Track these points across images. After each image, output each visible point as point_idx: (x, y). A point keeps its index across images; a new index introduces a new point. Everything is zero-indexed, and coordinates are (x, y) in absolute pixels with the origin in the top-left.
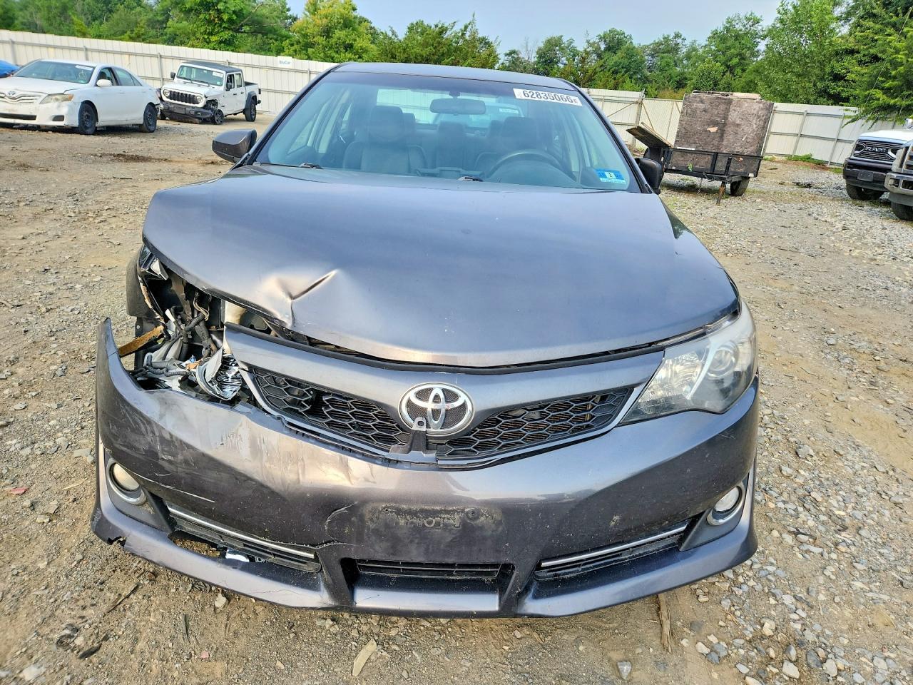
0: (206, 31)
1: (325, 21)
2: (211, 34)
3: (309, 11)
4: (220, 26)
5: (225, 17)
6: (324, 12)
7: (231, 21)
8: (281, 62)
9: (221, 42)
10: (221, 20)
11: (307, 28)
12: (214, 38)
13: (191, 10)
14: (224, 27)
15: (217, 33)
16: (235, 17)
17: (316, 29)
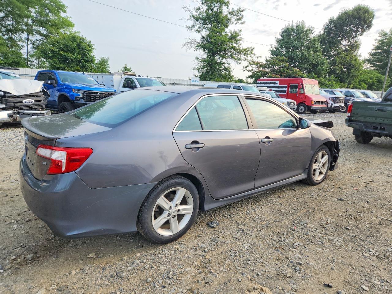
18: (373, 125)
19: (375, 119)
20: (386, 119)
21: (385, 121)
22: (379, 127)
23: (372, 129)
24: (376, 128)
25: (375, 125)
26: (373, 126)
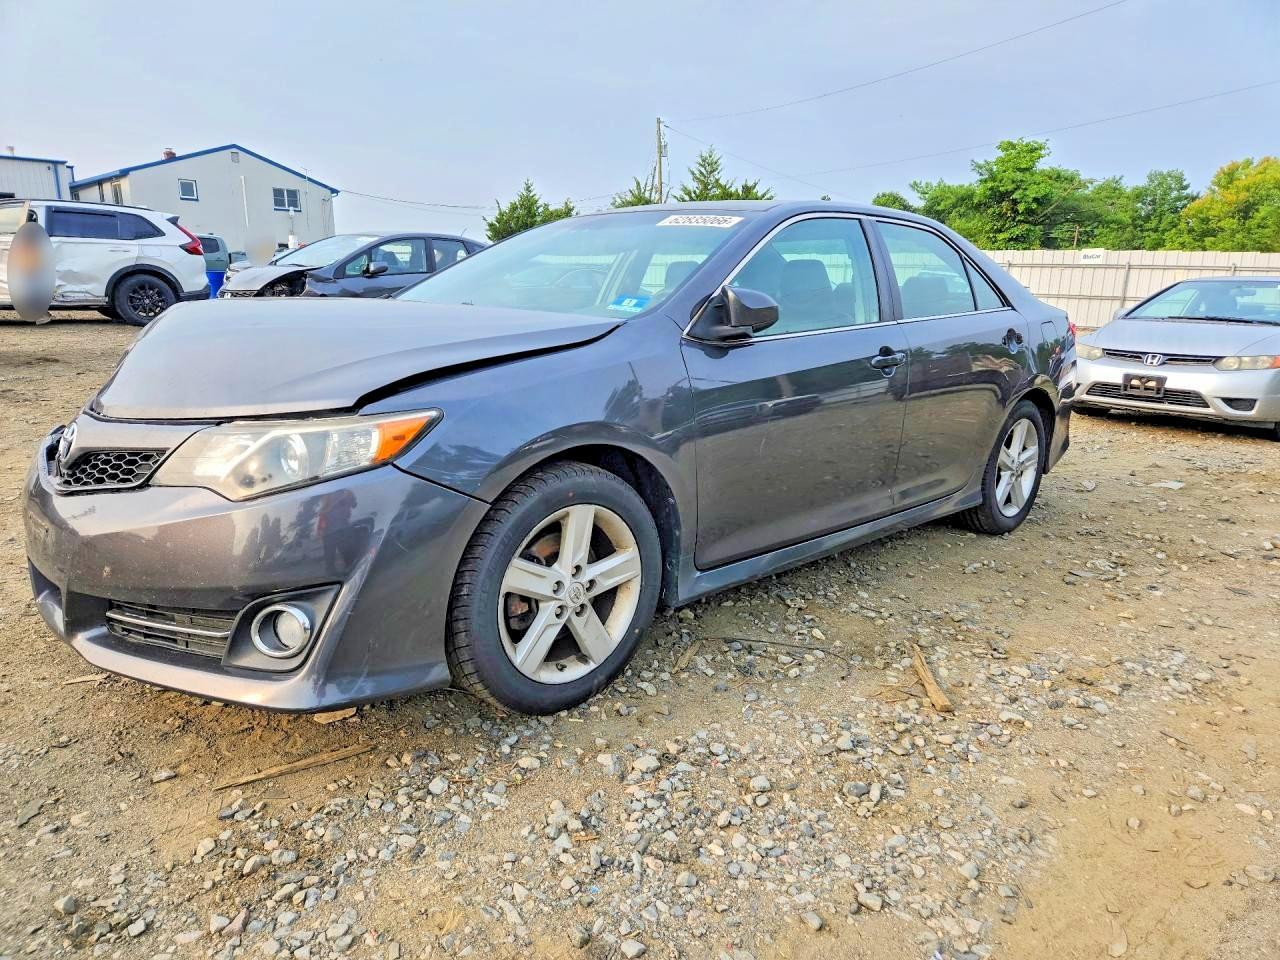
0: (993, 228)
1: (1243, 195)
2: (1000, 231)
3: (1219, 186)
4: (1014, 220)
5: (1021, 208)
6: (1246, 183)
7: (1029, 212)
8: (1085, 257)
9: (1010, 240)
10: (1016, 212)
11: (1209, 209)
12: (1001, 236)
13: (979, 205)
14: (1019, 221)
15: (1009, 228)
16: (1034, 206)
17: (1226, 208)
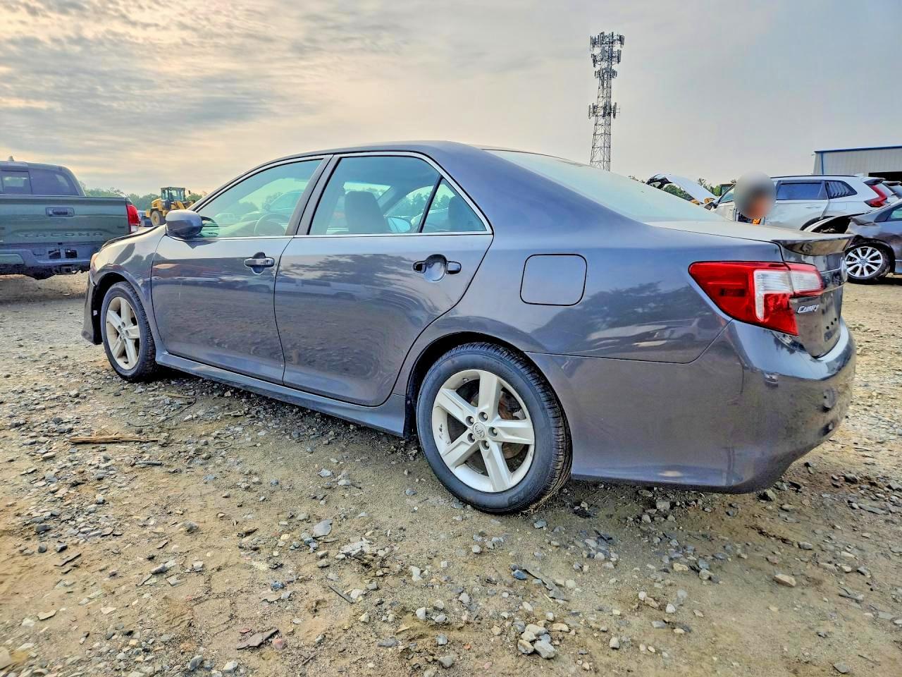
18: (49, 249)
19: (52, 235)
20: (76, 233)
21: (75, 237)
22: (63, 253)
23: (47, 260)
24: (57, 256)
25: (52, 249)
26: (48, 251)
